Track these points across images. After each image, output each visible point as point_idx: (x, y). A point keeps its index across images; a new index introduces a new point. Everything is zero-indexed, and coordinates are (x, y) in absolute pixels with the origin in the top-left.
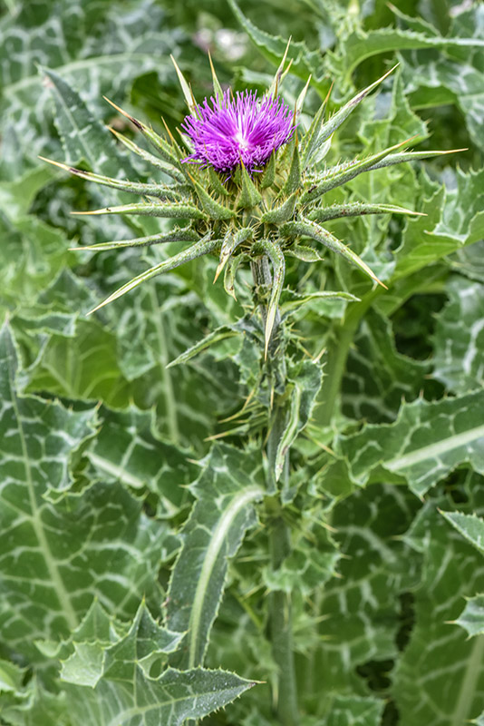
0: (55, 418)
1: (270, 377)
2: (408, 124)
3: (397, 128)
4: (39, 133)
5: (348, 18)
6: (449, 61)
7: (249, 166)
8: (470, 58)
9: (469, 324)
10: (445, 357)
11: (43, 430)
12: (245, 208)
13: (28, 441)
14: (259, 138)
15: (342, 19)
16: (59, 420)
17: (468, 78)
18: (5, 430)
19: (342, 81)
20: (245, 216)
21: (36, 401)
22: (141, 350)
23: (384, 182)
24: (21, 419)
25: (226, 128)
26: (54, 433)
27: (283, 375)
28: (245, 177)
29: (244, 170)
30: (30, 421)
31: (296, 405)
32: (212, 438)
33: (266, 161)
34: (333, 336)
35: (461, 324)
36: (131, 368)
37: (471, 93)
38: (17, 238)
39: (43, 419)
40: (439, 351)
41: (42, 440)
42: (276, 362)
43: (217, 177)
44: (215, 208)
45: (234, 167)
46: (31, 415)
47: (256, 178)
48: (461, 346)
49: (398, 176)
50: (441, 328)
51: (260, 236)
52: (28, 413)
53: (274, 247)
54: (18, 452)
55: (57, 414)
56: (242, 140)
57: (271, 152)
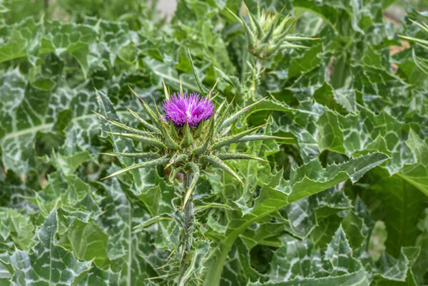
0: (70, 261)
1: (184, 244)
2: (271, 144)
3: (265, 145)
4: (86, 142)
5: (249, 92)
6: (296, 125)
7: (190, 124)
8: (307, 125)
9: (290, 260)
10: (276, 275)
11: (62, 266)
12: (186, 145)
13: (53, 271)
14: (197, 113)
15: (246, 92)
16: (71, 263)
17: (303, 134)
18: (43, 264)
19: (242, 120)
20: (184, 150)
21: (62, 249)
22: (119, 247)
23: (255, 169)
24: (52, 259)
25: (182, 107)
26: (67, 269)
27: (190, 244)
28: (188, 129)
29: (188, 125)
30: (56, 260)
31: (194, 260)
32: (149, 279)
33: (198, 125)
34: (219, 249)
35: (286, 258)
36: (112, 255)
37: (305, 142)
38: (65, 186)
39: (63, 260)
40: (273, 271)
41: (61, 272)
42: (188, 236)
43: (174, 128)
44: (171, 142)
45: (183, 124)
46: (58, 257)
47: (193, 132)
48: (285, 270)
49: (262, 167)
50: (276, 258)
51: (190, 160)
52: (56, 255)
53: (196, 166)
54: (46, 277)
55: (71, 259)
56: (189, 114)
57: (201, 120)
